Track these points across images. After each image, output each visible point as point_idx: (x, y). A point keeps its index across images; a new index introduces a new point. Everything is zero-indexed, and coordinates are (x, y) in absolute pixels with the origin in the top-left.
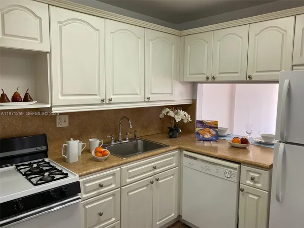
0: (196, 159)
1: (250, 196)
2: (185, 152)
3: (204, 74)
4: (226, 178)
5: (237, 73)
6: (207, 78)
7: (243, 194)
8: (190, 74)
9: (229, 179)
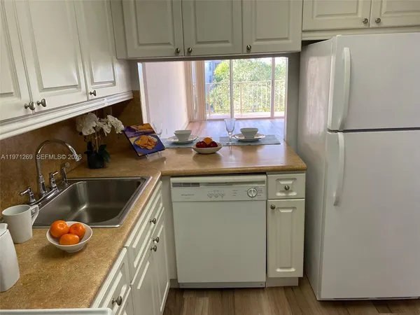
0: (197, 184)
1: (282, 211)
2: (173, 180)
3: (169, 44)
4: (251, 199)
5: (227, 42)
6: (177, 52)
7: (273, 212)
8: (140, 45)
9: (254, 199)
